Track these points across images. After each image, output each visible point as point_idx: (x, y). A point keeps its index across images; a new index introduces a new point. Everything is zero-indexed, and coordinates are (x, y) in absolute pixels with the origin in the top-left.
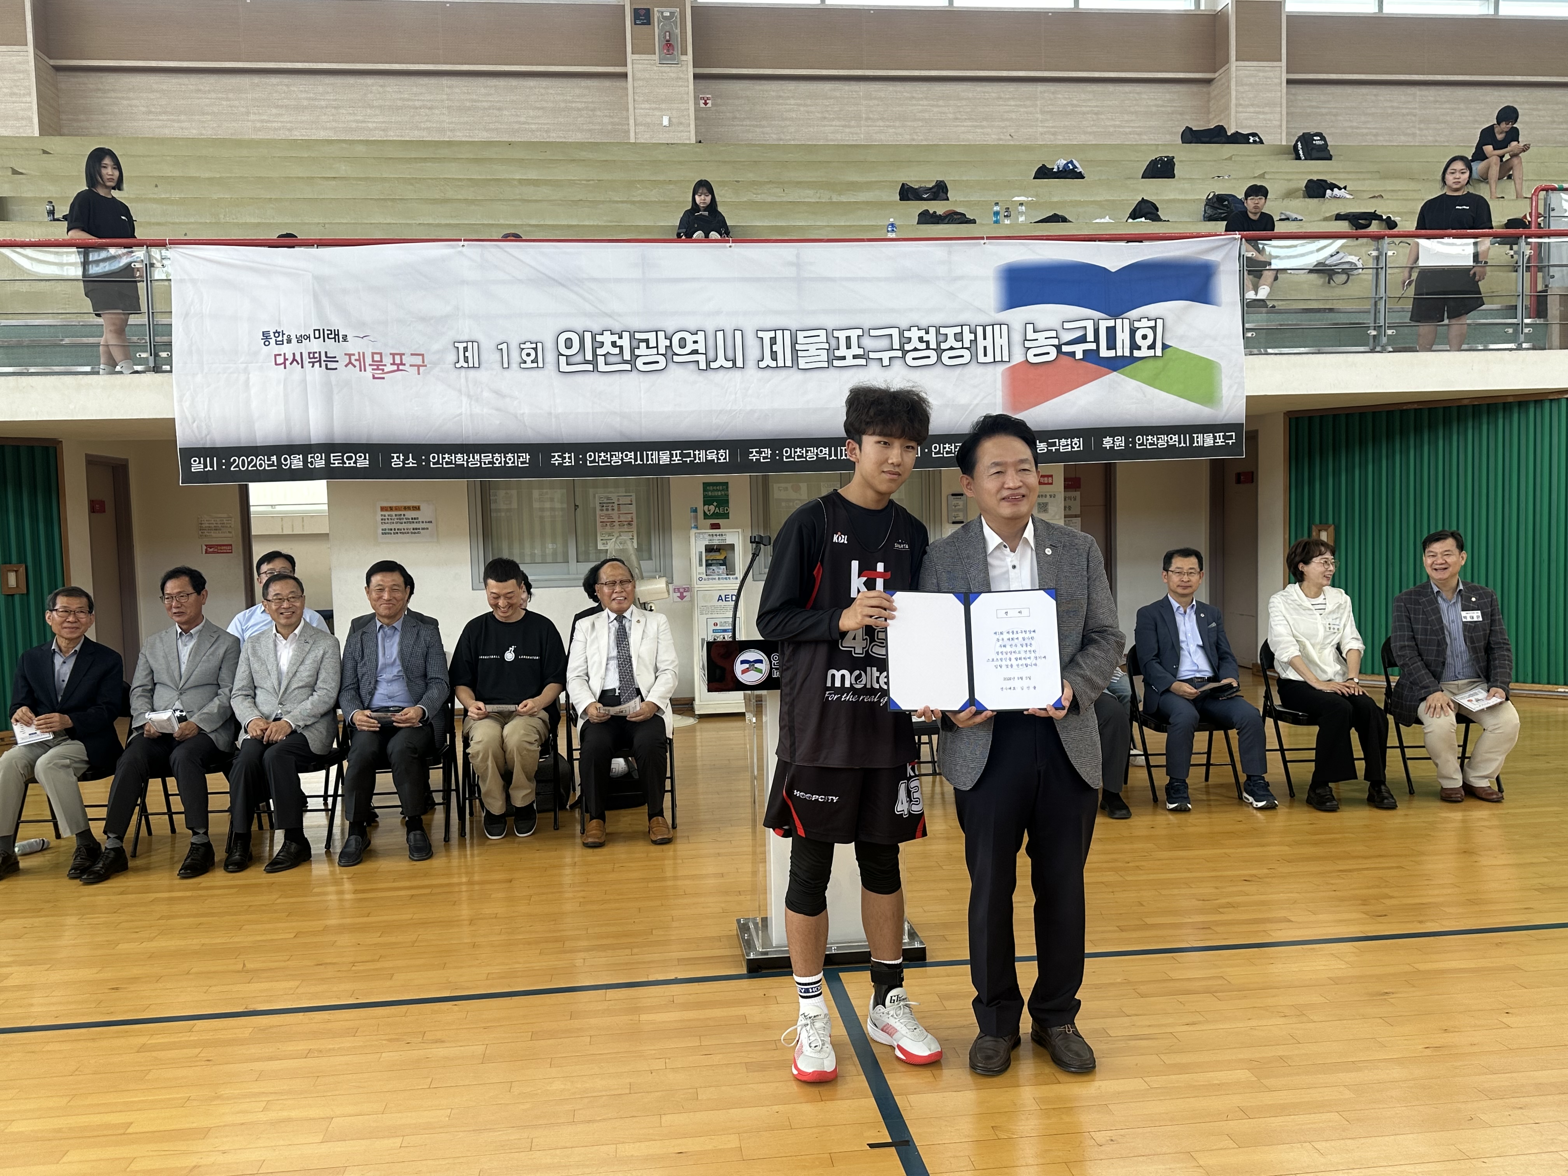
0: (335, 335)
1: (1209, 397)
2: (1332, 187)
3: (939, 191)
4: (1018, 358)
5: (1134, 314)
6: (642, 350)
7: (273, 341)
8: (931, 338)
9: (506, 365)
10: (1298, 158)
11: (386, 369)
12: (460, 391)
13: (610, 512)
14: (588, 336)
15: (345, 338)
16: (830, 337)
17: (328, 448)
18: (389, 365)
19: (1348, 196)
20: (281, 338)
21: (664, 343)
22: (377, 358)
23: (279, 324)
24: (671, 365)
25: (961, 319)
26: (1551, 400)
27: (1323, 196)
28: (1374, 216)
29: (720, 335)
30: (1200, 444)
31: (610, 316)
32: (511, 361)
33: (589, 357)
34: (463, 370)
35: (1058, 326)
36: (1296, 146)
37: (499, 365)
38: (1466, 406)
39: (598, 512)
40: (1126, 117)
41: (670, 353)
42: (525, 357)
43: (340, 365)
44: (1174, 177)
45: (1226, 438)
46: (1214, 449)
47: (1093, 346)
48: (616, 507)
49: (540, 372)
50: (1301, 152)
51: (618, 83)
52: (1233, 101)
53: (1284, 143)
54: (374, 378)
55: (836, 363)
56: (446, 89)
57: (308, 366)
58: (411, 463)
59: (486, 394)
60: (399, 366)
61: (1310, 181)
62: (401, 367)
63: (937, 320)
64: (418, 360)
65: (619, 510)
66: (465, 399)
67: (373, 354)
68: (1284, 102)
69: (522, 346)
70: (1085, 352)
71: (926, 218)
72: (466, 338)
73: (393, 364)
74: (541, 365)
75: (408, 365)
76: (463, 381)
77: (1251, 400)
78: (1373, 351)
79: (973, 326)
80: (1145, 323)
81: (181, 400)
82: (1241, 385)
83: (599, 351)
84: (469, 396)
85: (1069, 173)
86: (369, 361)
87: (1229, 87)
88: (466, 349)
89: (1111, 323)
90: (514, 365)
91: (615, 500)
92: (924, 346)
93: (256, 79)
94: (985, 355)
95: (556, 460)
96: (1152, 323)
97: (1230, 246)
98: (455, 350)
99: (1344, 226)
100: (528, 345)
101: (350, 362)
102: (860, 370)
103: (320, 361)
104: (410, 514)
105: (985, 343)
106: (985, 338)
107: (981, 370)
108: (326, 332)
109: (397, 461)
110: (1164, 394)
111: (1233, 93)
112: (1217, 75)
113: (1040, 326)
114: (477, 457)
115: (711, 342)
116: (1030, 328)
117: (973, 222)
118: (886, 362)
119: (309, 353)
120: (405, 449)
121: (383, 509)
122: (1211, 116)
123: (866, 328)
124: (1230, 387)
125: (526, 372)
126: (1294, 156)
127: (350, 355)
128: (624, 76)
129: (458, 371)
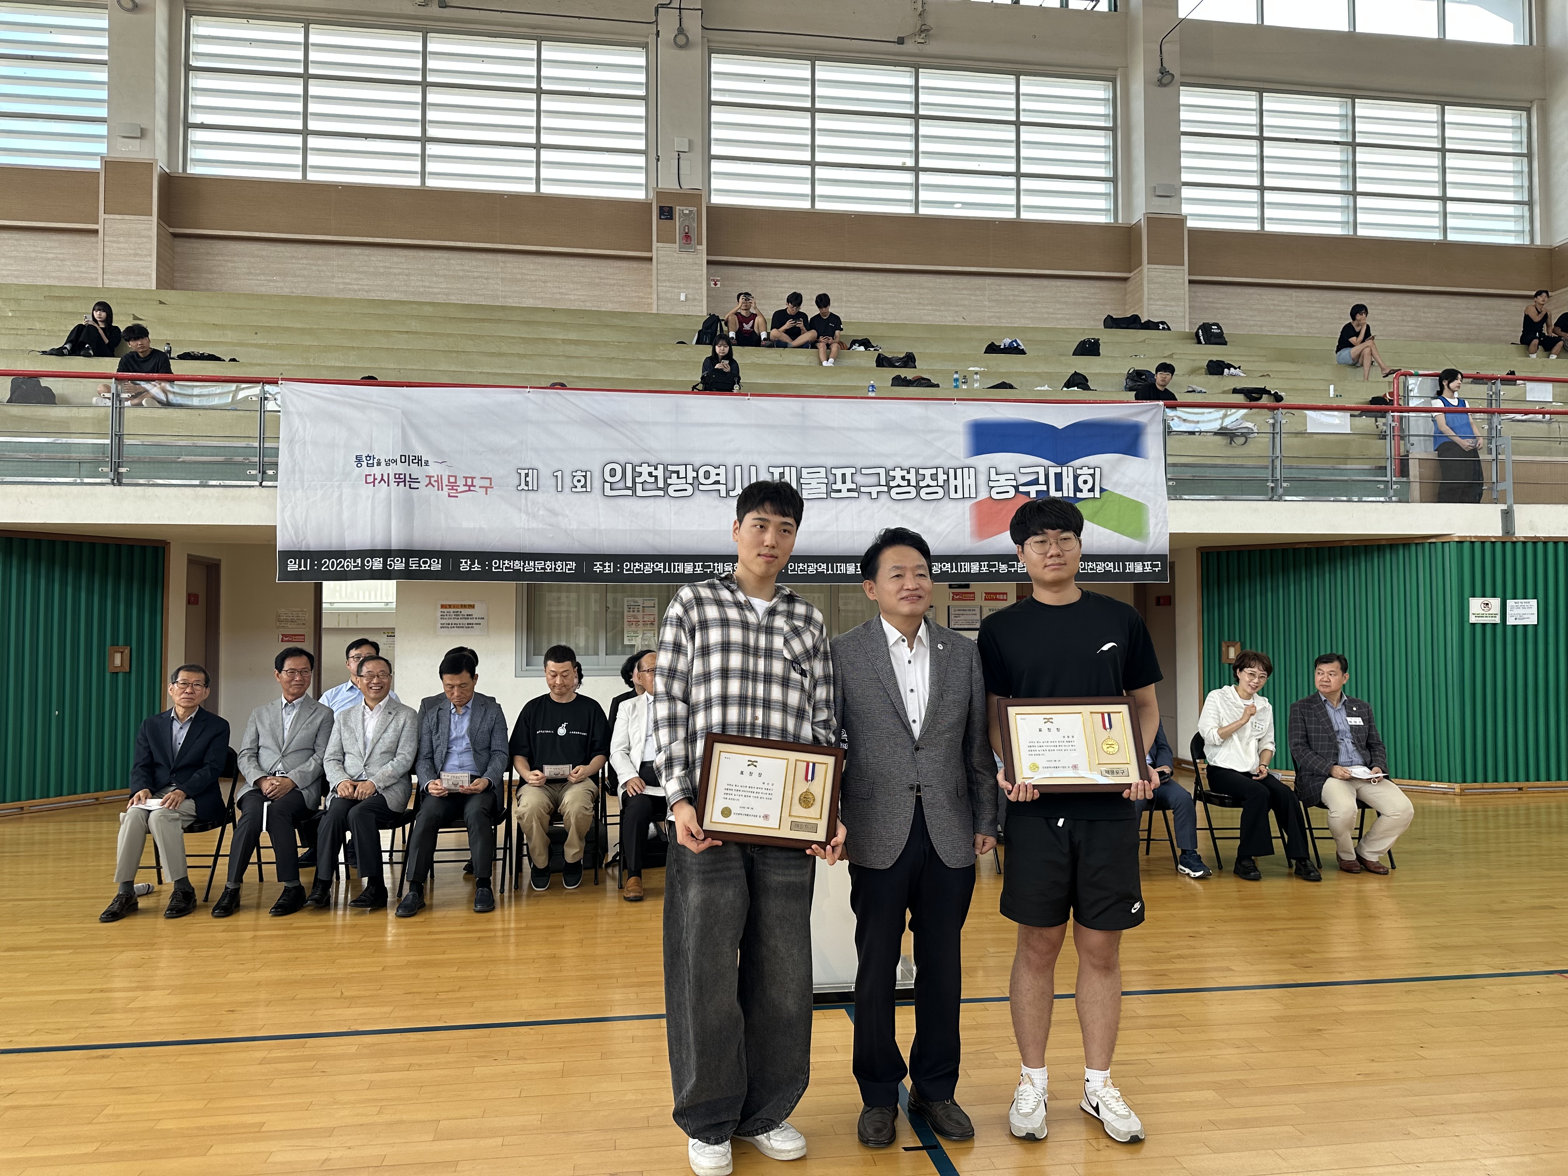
0: (419, 461)
1: (1139, 533)
2: (1229, 366)
3: (909, 360)
4: (983, 495)
5: (1077, 463)
6: (674, 479)
7: (364, 464)
8: (912, 477)
9: (560, 489)
10: (1199, 342)
11: (460, 489)
12: (520, 509)
13: (636, 613)
14: (629, 468)
15: (427, 463)
16: (829, 473)
17: (407, 554)
18: (461, 486)
19: (1242, 375)
20: (372, 461)
21: (691, 474)
22: (452, 480)
23: (371, 451)
24: (697, 492)
25: (936, 462)
26: (1417, 544)
27: (1222, 373)
28: (1264, 391)
29: (738, 469)
30: (1132, 570)
31: (648, 452)
32: (565, 486)
33: (629, 484)
34: (524, 492)
35: (1016, 471)
36: (1197, 334)
37: (555, 488)
38: (1347, 547)
39: (626, 613)
40: (1058, 306)
41: (696, 483)
42: (576, 483)
43: (421, 486)
44: (1099, 354)
45: (1152, 566)
46: (1143, 575)
47: (1044, 488)
48: (641, 609)
49: (589, 495)
50: (1202, 338)
51: (644, 265)
52: (1146, 296)
53: (1187, 330)
54: (449, 496)
55: (833, 495)
56: (501, 264)
57: (393, 485)
58: (477, 567)
59: (541, 512)
60: (470, 488)
61: (1211, 361)
62: (472, 488)
63: (916, 462)
64: (486, 483)
65: (643, 611)
66: (524, 516)
67: (449, 476)
68: (1187, 297)
69: (574, 474)
70: (1037, 492)
71: (898, 381)
72: (528, 467)
73: (466, 485)
74: (589, 490)
75: (477, 487)
76: (523, 501)
77: (1174, 537)
78: (1271, 500)
79: (946, 469)
80: (1085, 470)
81: (283, 510)
82: (1166, 523)
83: (638, 480)
84: (527, 513)
85: (1014, 350)
86: (445, 482)
87: (1142, 284)
88: (527, 475)
89: (1058, 470)
90: (567, 489)
91: (640, 603)
92: (906, 483)
93: (342, 250)
94: (956, 492)
95: (598, 568)
96: (1092, 471)
97: (1155, 410)
98: (518, 475)
99: (1240, 399)
100: (579, 473)
101: (430, 483)
102: (853, 501)
103: (405, 481)
104: (465, 611)
105: (956, 483)
106: (956, 479)
107: (952, 504)
108: (411, 458)
109: (464, 566)
110: (1102, 529)
111: (1146, 289)
112: (1132, 274)
113: (1001, 470)
114: (532, 563)
115: (730, 475)
116: (993, 471)
117: (937, 386)
118: (874, 496)
119: (395, 474)
120: (472, 555)
121: (443, 606)
122: (1127, 307)
123: (858, 467)
124: (1156, 525)
125: (576, 495)
126: (1196, 341)
127: (430, 477)
128: (650, 259)
129: (519, 492)
